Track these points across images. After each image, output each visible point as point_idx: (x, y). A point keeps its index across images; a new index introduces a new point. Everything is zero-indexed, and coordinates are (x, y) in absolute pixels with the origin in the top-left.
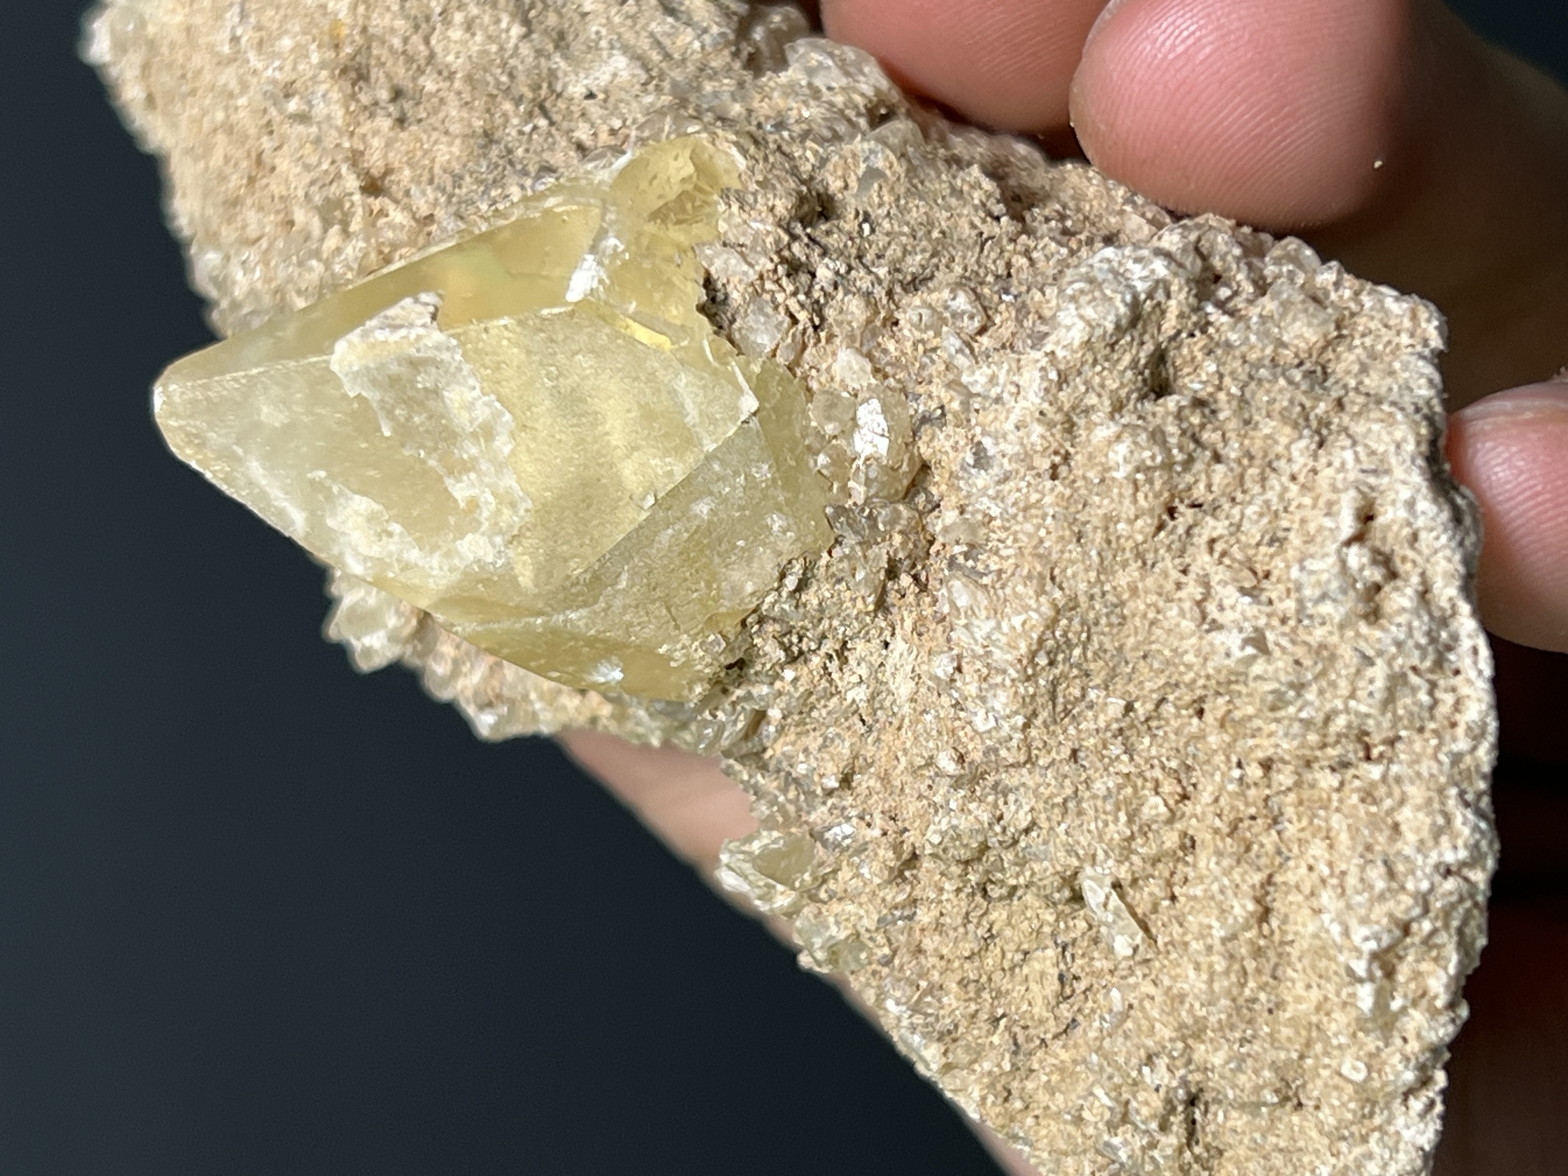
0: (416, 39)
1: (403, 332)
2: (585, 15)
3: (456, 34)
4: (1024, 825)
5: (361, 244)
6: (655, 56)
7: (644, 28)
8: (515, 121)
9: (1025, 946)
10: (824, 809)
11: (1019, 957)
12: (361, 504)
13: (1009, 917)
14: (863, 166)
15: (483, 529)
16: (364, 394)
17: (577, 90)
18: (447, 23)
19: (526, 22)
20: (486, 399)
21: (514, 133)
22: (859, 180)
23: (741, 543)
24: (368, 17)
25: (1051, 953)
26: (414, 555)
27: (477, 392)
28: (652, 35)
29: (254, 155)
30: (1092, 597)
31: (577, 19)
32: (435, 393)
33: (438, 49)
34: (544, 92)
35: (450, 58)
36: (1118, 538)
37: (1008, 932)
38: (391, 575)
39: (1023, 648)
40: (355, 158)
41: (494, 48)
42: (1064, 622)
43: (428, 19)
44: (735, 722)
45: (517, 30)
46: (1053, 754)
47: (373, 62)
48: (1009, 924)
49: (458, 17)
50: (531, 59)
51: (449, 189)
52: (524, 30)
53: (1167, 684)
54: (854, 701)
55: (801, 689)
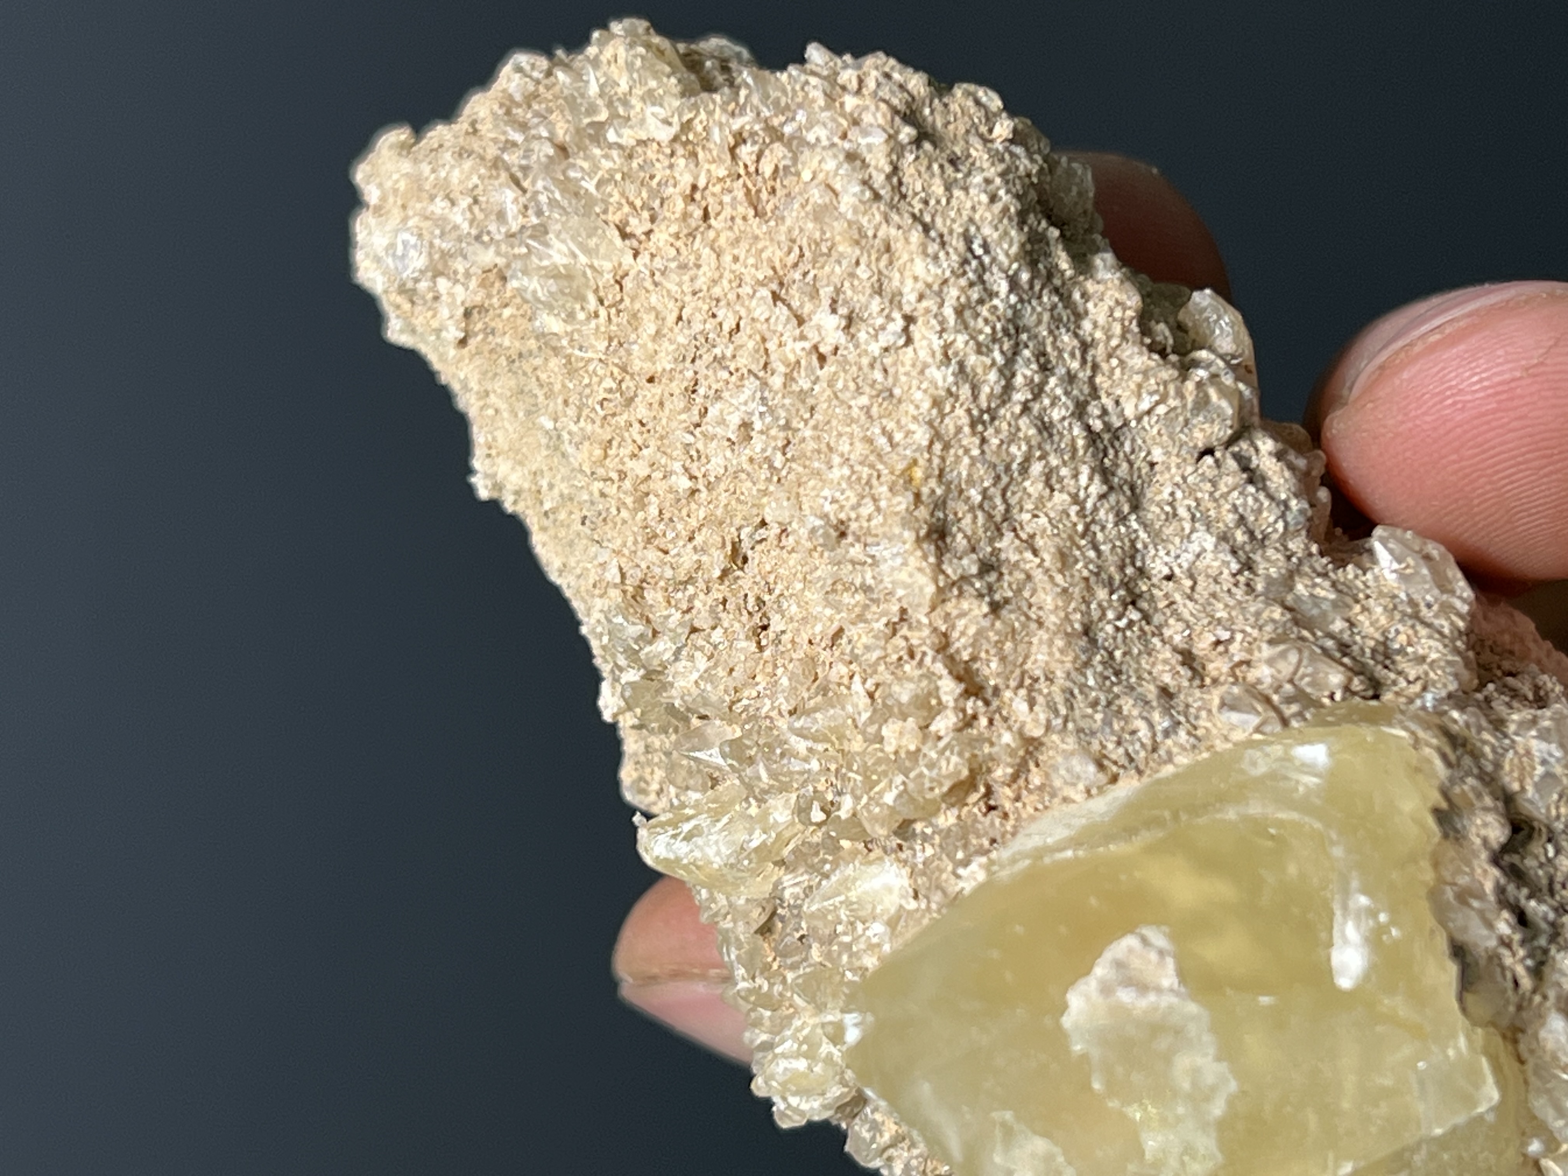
0: (996, 492)
1: (1152, 997)
2: (1152, 465)
3: (1034, 487)
6: (1240, 537)
7: (1225, 496)
8: (1110, 615)
12: (1040, 1145)
14: (1540, 770)
16: (1090, 1050)
17: (1158, 567)
18: (1024, 469)
19: (1106, 481)
20: (1216, 1066)
21: (1109, 629)
22: (1536, 785)
24: (943, 459)
27: (1210, 1058)
28: (1235, 508)
31: (1145, 470)
33: (1013, 501)
34: (1129, 571)
35: (1026, 517)
40: (943, 645)
41: (1074, 509)
43: (1008, 468)
45: (1097, 488)
47: (951, 517)
49: (1037, 468)
50: (1110, 526)
51: (1063, 711)
52: (1105, 488)
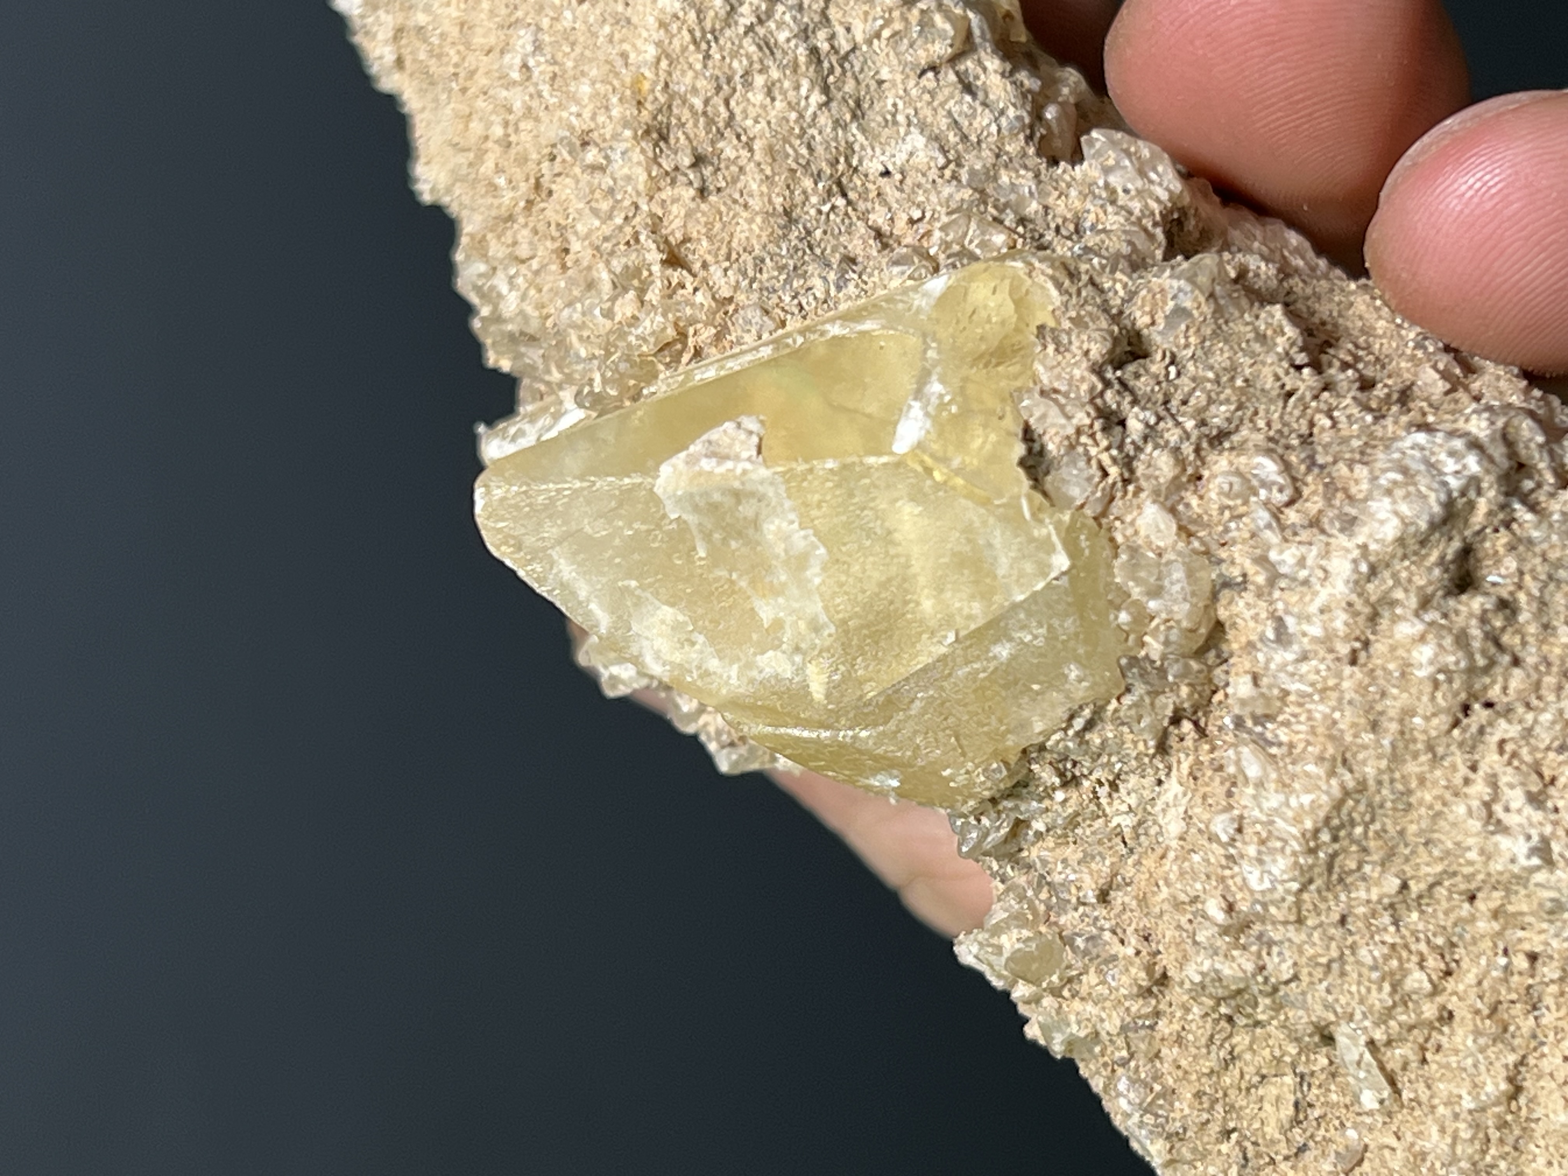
0: (718, 101)
1: (729, 465)
2: (880, 83)
3: (757, 97)
4: (1286, 977)
5: (659, 319)
6: (952, 138)
7: (942, 104)
8: (814, 200)
9: (1264, 1071)
10: (1076, 915)
11: (1256, 1079)
12: (667, 613)
13: (1252, 1043)
14: (1171, 304)
15: (784, 646)
16: (685, 517)
17: (873, 167)
18: (748, 84)
19: (826, 90)
20: (802, 533)
21: (813, 212)
22: (1166, 317)
23: (1036, 687)
24: (670, 74)
25: (1289, 1080)
26: (713, 664)
27: (796, 526)
28: (950, 113)
29: (532, 181)
30: (1380, 783)
31: (873, 85)
32: (756, 523)
33: (737, 111)
34: (841, 167)
35: (749, 123)
36: (1412, 730)
37: (1248, 1056)
38: (689, 679)
39: (1309, 824)
40: (656, 225)
41: (793, 116)
42: (1351, 803)
43: (729, 80)
44: (998, 829)
45: (817, 98)
46: (1323, 918)
47: (674, 121)
48: (1250, 1048)
49: (759, 80)
50: (829, 130)
51: (751, 273)
52: (824, 98)
53: (1445, 872)
54: (1119, 825)
55: (1070, 811)
